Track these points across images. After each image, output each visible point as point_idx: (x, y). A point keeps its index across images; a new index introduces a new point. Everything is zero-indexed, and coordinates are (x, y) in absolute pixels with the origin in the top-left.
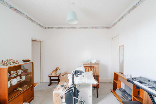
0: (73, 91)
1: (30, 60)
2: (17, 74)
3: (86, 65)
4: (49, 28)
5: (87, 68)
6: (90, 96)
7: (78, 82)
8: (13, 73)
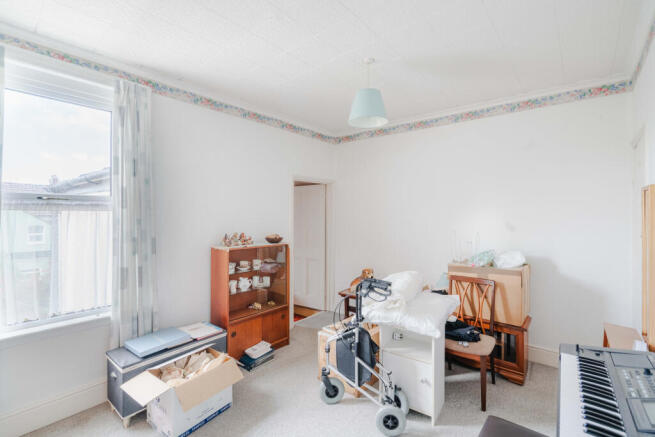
0: (357, 341)
1: (280, 239)
2: (252, 267)
3: (464, 271)
4: (348, 138)
5: (465, 284)
6: (424, 381)
7: (379, 317)
8: (245, 265)
